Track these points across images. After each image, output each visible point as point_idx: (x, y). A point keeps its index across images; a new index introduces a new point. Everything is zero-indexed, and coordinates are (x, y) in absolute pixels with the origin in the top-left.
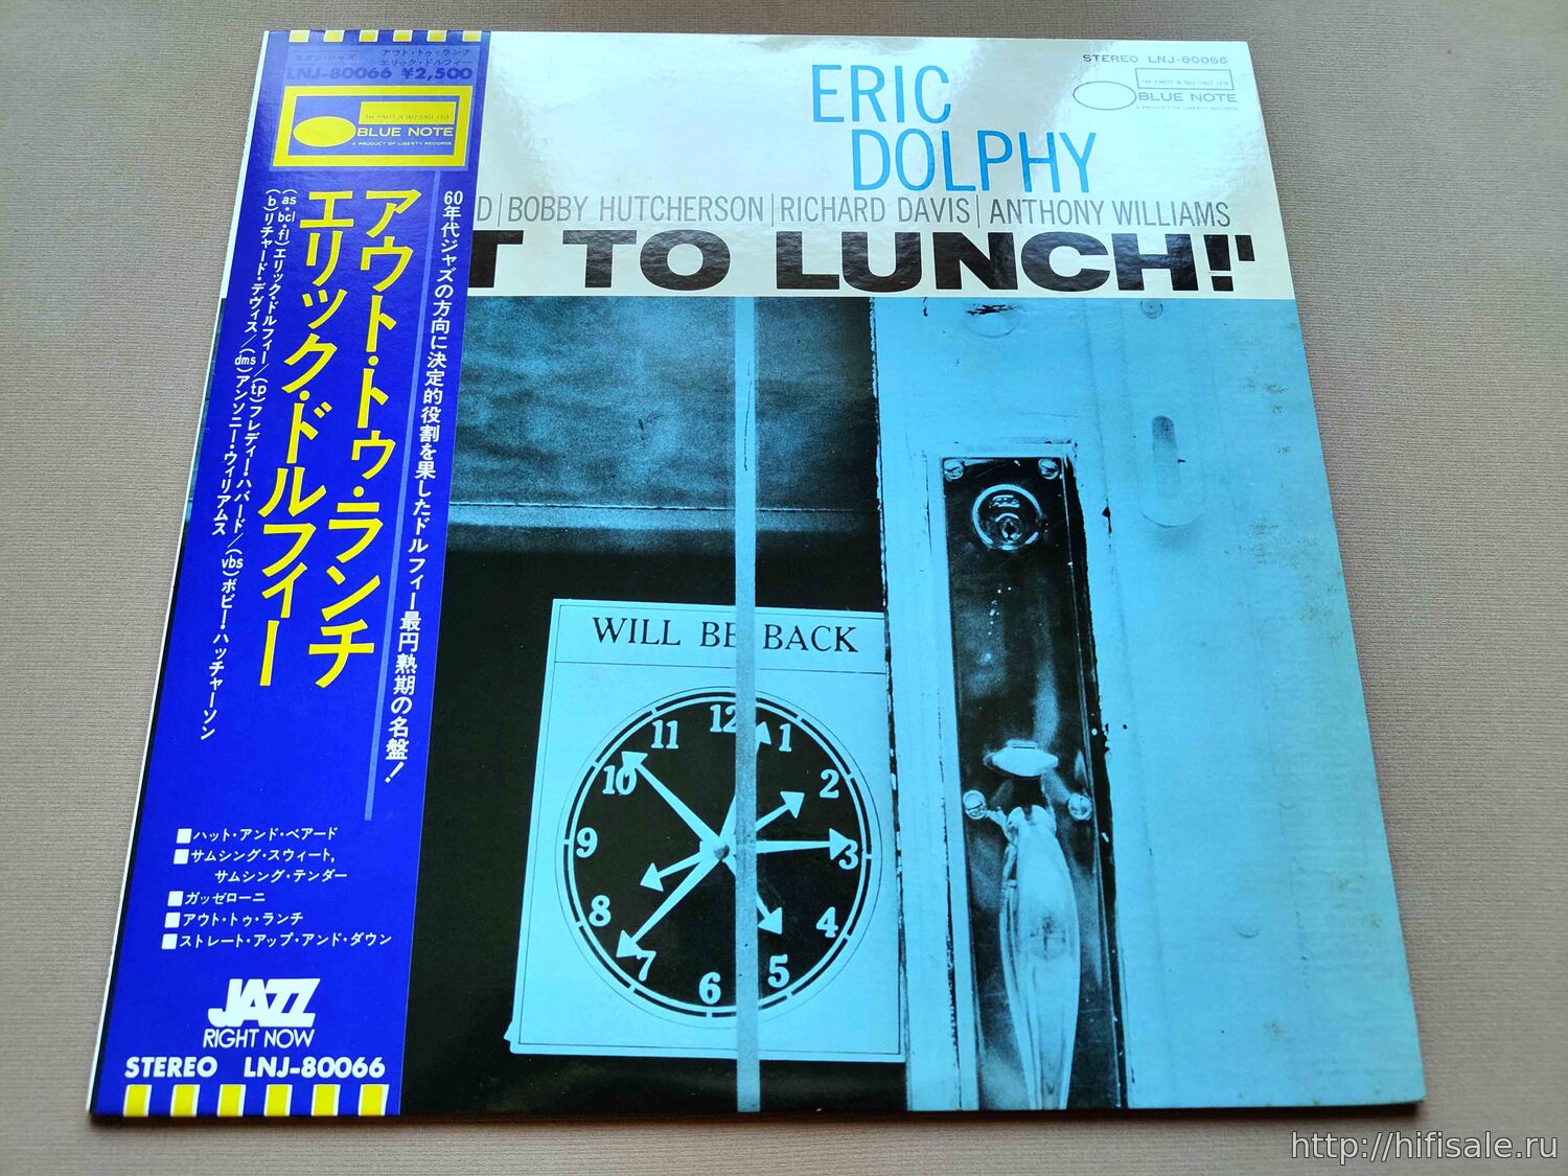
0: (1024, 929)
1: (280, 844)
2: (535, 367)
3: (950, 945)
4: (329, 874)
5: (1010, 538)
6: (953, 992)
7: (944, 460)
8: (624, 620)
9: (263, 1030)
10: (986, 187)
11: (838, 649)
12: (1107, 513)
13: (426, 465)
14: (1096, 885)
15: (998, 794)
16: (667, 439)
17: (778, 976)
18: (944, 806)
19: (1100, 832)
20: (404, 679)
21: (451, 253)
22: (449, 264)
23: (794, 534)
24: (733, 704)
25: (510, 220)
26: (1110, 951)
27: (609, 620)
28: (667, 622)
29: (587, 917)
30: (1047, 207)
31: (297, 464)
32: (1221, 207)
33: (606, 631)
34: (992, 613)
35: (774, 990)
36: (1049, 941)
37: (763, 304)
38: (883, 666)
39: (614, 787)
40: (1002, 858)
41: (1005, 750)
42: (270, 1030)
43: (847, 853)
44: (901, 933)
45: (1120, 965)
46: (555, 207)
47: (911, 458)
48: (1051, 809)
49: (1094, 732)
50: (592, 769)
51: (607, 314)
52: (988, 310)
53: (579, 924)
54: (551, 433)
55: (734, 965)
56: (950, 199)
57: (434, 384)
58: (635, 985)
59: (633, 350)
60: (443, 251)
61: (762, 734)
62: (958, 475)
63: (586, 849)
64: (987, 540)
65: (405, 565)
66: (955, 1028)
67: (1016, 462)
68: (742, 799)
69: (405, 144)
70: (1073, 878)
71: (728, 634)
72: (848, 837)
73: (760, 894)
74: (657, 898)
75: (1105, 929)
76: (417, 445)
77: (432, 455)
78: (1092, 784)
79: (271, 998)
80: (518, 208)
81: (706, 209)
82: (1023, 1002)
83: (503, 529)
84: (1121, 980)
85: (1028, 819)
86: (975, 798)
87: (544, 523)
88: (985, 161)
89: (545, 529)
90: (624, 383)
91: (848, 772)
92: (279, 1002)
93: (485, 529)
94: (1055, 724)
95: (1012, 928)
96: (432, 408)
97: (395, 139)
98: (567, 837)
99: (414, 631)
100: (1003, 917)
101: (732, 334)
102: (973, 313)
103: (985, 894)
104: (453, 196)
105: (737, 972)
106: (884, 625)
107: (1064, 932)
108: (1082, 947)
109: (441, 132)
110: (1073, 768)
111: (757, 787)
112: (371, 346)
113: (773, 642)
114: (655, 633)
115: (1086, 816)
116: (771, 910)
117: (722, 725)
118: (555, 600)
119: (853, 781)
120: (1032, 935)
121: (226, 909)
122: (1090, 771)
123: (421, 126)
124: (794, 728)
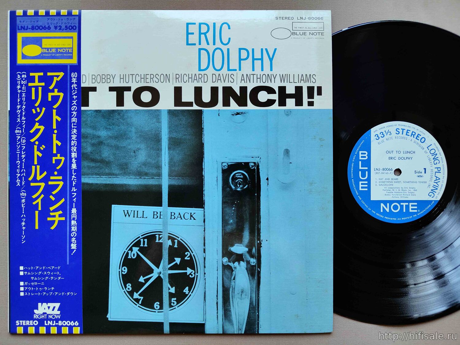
0: (236, 292)
1: (47, 270)
2: (103, 133)
3: (217, 296)
4: (59, 278)
5: (240, 187)
6: (217, 307)
7: (222, 163)
8: (132, 211)
9: (48, 315)
10: (240, 70)
11: (191, 219)
12: (267, 179)
13: (74, 165)
14: (255, 281)
15: (232, 258)
16: (142, 156)
17: (174, 303)
18: (217, 262)
19: (258, 268)
20: (74, 227)
21: (75, 95)
22: (75, 99)
23: (179, 185)
24: (162, 234)
25: (92, 83)
26: (258, 298)
27: (128, 211)
28: (143, 211)
29: (126, 289)
30: (259, 77)
31: (37, 165)
32: (314, 76)
33: (127, 214)
34: (233, 209)
35: (173, 306)
36: (242, 295)
37: (170, 112)
38: (203, 224)
39: (131, 256)
40: (232, 274)
41: (234, 247)
42: (50, 315)
43: (192, 273)
44: (205, 293)
45: (260, 301)
46: (106, 78)
47: (213, 162)
48: (245, 262)
49: (258, 242)
50: (125, 252)
51: (123, 115)
52: (238, 114)
53: (124, 290)
54: (109, 155)
55: (163, 300)
56: (228, 74)
57: (74, 139)
58: (138, 305)
59: (132, 128)
60: (73, 94)
61: (170, 243)
62: (226, 167)
63: (124, 272)
64: (233, 187)
65: (71, 195)
66: (217, 315)
67: (243, 163)
68: (164, 260)
69: (57, 55)
70: (250, 280)
71: (160, 215)
72: (192, 270)
73: (169, 283)
74: (143, 284)
75: (257, 293)
76: (71, 159)
77: (75, 162)
78: (257, 256)
79: (49, 307)
80: (94, 79)
81: (152, 78)
82: (235, 309)
83: (97, 184)
84: (260, 305)
85: (239, 265)
86: (226, 260)
87: (108, 182)
88: (240, 59)
89: (109, 184)
90: (129, 138)
91: (192, 253)
92: (51, 308)
93: (92, 184)
94: (248, 239)
95: (233, 292)
96: (74, 147)
97: (54, 53)
98: (119, 269)
99: (75, 214)
100: (231, 289)
101: (160, 122)
102: (233, 115)
103: (226, 284)
104: (74, 74)
105: (164, 302)
106: (203, 212)
107: (246, 293)
108: (250, 297)
109: (68, 50)
110: (252, 251)
111: (168, 257)
112: (54, 127)
113: (173, 217)
114: (140, 215)
115: (254, 264)
116: (172, 287)
117: (159, 240)
118: (112, 205)
119: (194, 255)
120: (238, 294)
121: (34, 286)
122: (256, 252)
123: (62, 48)
124: (178, 241)
